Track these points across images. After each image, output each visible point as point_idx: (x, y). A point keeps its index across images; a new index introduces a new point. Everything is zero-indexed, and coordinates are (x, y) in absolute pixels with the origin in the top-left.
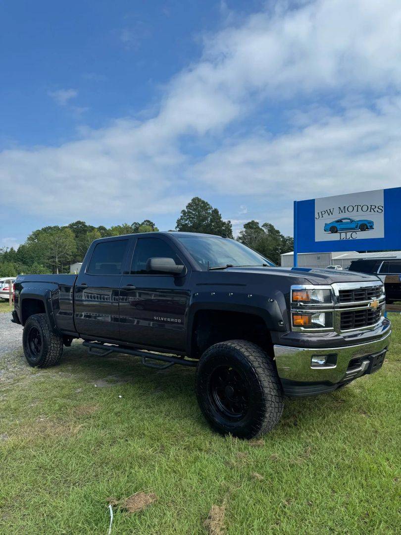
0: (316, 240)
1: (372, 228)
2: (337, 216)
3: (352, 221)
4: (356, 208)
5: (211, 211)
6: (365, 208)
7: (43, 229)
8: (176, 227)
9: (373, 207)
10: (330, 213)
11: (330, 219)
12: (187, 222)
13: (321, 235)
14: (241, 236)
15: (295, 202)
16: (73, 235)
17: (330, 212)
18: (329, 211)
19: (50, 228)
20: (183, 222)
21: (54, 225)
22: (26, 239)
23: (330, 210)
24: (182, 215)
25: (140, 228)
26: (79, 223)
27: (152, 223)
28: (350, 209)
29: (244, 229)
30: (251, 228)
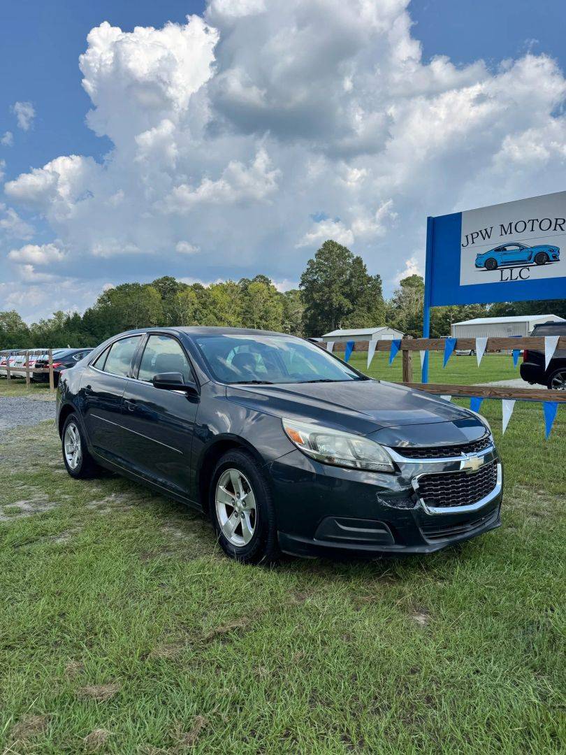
0: (461, 285)
1: (556, 259)
2: (497, 240)
3: (522, 248)
4: (529, 225)
5: (351, 261)
6: (545, 225)
7: (117, 288)
8: (301, 285)
9: (560, 222)
10: (487, 236)
11: (485, 247)
12: (315, 278)
13: (471, 275)
14: (395, 297)
15: (429, 219)
16: (159, 296)
17: (486, 234)
18: (484, 232)
19: (127, 286)
20: (310, 278)
21: (134, 282)
22: (96, 301)
23: (486, 230)
24: (309, 267)
25: (250, 286)
26: (166, 279)
27: (267, 279)
28: (520, 227)
29: (401, 288)
30: (411, 285)
